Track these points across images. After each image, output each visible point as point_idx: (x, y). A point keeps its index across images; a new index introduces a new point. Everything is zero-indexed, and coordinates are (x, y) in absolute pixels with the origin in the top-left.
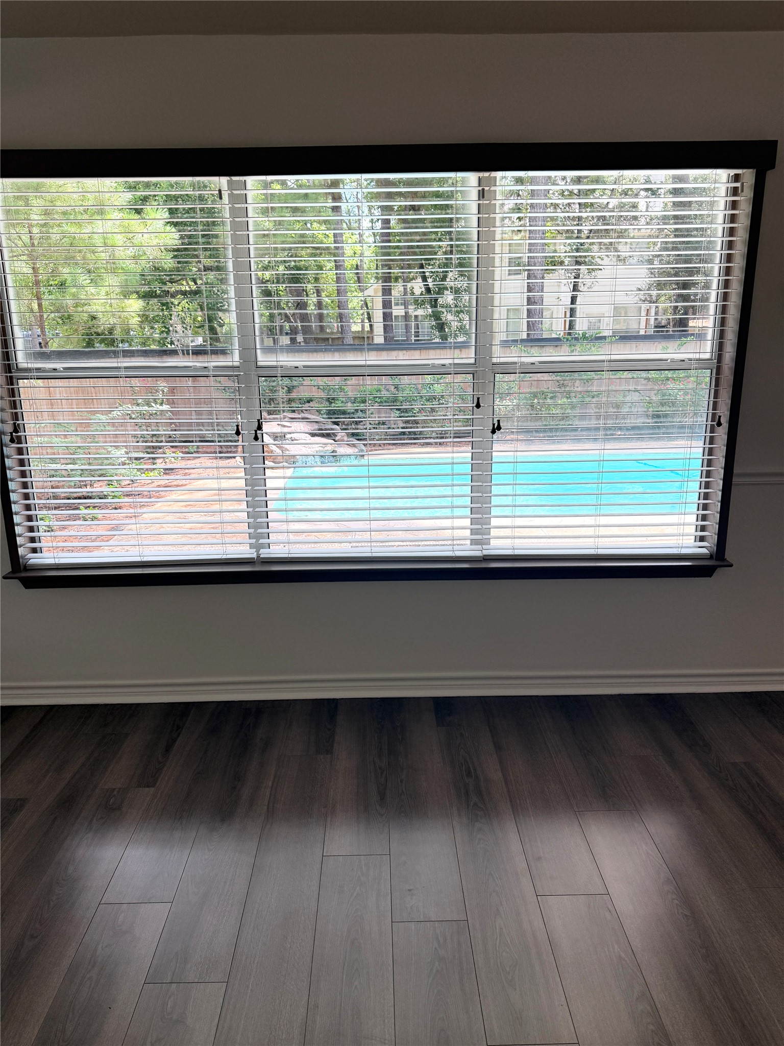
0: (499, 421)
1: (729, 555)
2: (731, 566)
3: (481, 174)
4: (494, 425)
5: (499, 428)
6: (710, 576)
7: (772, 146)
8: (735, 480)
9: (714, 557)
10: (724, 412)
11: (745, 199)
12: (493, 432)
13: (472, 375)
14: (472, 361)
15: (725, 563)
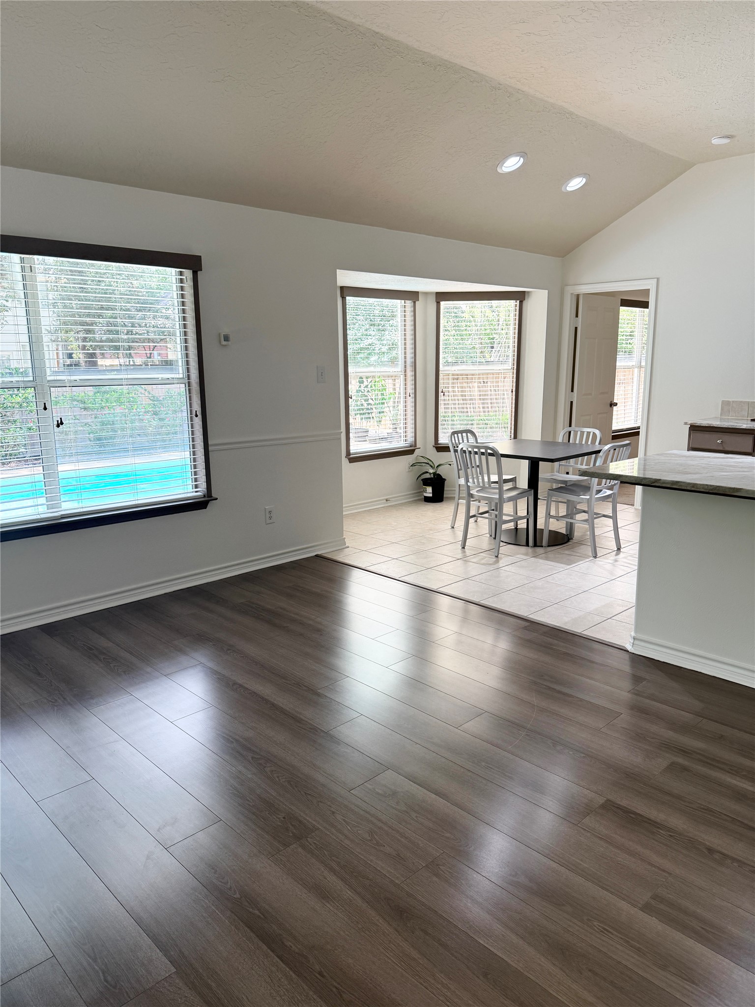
0: (61, 419)
1: (214, 495)
2: (217, 499)
3: (23, 256)
4: (58, 421)
5: (62, 423)
6: (206, 508)
7: (199, 258)
8: (210, 448)
9: (206, 496)
10: (197, 407)
11: (188, 285)
12: (58, 426)
13: (33, 389)
14: (31, 379)
15: (213, 498)
